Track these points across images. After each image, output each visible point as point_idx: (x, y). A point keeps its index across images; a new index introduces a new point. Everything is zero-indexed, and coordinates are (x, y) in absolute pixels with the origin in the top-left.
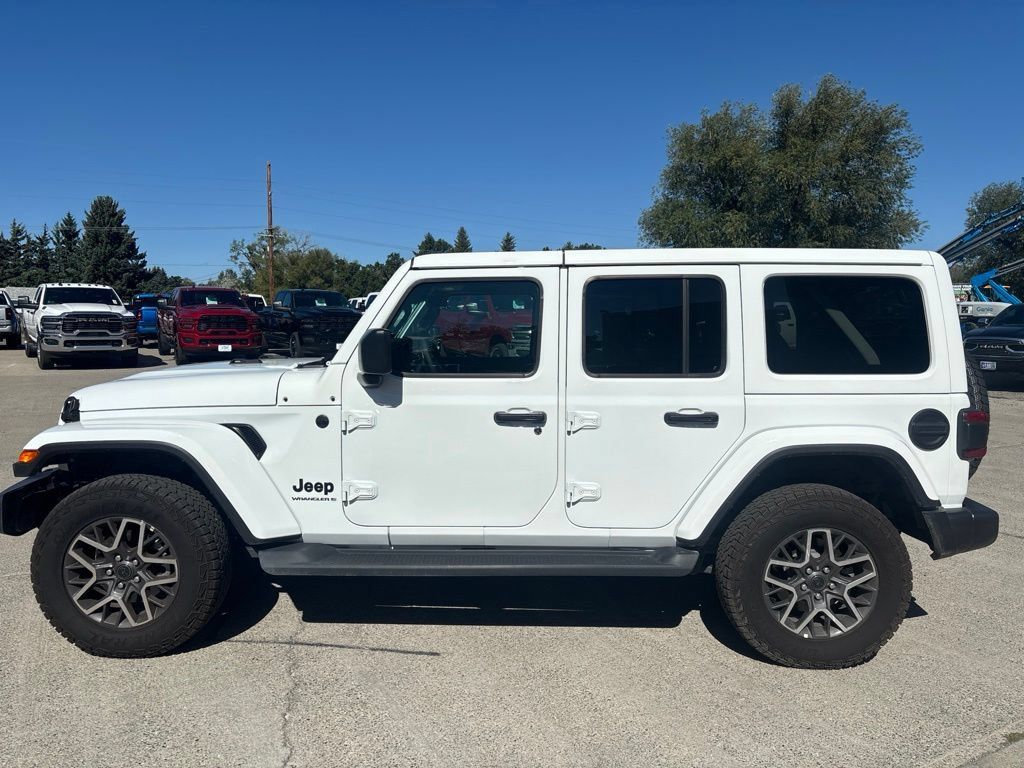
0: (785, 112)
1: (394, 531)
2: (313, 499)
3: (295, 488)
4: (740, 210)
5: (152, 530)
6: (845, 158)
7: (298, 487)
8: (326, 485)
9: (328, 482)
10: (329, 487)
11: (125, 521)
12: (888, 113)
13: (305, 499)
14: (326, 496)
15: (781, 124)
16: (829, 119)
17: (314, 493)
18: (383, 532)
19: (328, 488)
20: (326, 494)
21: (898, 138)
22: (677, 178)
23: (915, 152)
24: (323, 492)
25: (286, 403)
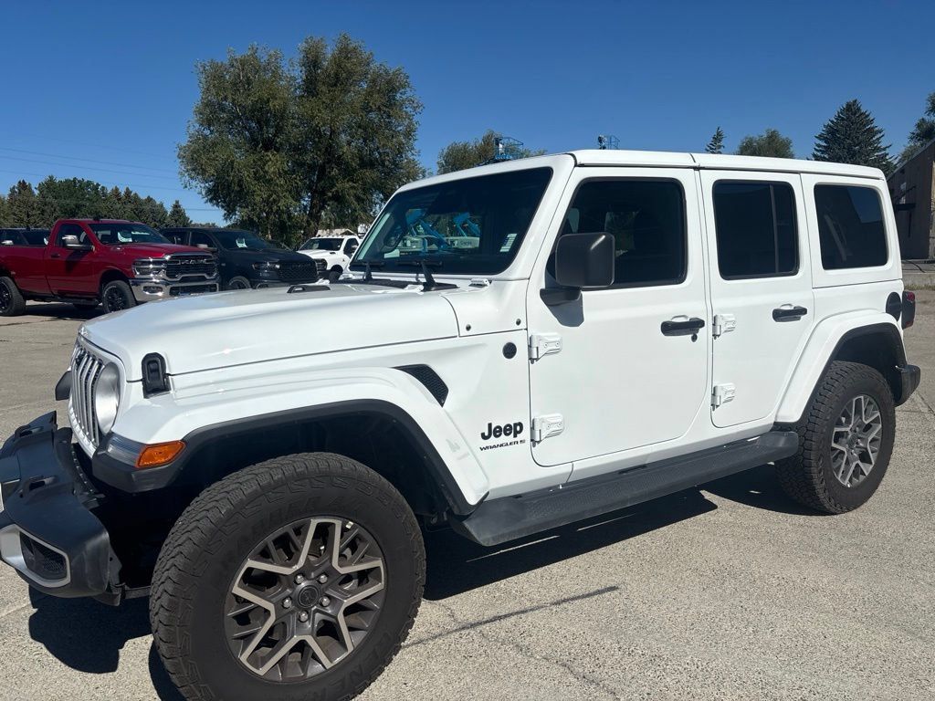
0: (312, 63)
1: (578, 466)
2: (501, 445)
3: (483, 435)
4: (278, 150)
5: (348, 526)
6: (366, 108)
7: (486, 434)
8: (516, 425)
9: (517, 422)
10: (518, 428)
11: (314, 523)
12: (397, 74)
13: (494, 446)
14: (516, 439)
15: (309, 73)
16: (350, 74)
17: (503, 439)
18: (566, 469)
19: (515, 429)
20: (515, 436)
21: (404, 97)
22: (211, 114)
23: (418, 110)
24: (512, 434)
25: (470, 332)
